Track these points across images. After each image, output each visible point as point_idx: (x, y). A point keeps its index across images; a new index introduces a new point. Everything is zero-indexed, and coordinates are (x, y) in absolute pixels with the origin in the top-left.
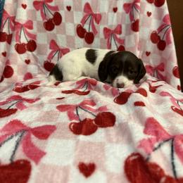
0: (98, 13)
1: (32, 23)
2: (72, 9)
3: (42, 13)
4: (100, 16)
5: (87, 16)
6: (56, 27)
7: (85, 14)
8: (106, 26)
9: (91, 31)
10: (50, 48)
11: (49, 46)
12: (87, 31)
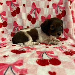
0: (39, 8)
1: (5, 13)
2: (26, 6)
3: (10, 7)
4: (40, 9)
5: (33, 9)
6: (17, 14)
7: (32, 8)
8: (43, 15)
9: (35, 17)
10: (14, 26)
11: (13, 24)
12: (33, 17)
